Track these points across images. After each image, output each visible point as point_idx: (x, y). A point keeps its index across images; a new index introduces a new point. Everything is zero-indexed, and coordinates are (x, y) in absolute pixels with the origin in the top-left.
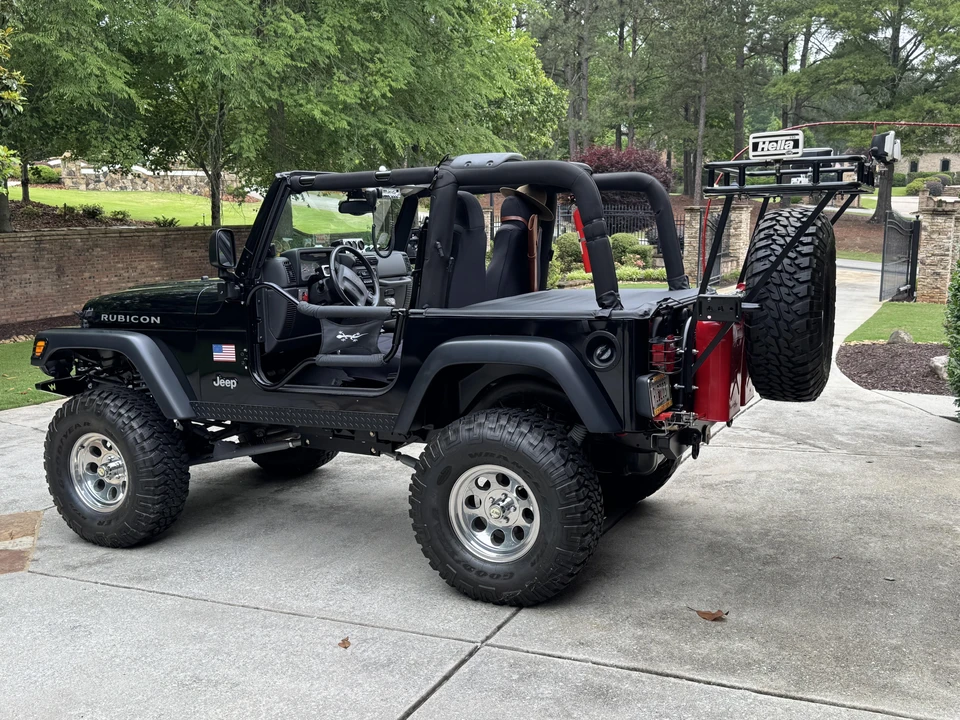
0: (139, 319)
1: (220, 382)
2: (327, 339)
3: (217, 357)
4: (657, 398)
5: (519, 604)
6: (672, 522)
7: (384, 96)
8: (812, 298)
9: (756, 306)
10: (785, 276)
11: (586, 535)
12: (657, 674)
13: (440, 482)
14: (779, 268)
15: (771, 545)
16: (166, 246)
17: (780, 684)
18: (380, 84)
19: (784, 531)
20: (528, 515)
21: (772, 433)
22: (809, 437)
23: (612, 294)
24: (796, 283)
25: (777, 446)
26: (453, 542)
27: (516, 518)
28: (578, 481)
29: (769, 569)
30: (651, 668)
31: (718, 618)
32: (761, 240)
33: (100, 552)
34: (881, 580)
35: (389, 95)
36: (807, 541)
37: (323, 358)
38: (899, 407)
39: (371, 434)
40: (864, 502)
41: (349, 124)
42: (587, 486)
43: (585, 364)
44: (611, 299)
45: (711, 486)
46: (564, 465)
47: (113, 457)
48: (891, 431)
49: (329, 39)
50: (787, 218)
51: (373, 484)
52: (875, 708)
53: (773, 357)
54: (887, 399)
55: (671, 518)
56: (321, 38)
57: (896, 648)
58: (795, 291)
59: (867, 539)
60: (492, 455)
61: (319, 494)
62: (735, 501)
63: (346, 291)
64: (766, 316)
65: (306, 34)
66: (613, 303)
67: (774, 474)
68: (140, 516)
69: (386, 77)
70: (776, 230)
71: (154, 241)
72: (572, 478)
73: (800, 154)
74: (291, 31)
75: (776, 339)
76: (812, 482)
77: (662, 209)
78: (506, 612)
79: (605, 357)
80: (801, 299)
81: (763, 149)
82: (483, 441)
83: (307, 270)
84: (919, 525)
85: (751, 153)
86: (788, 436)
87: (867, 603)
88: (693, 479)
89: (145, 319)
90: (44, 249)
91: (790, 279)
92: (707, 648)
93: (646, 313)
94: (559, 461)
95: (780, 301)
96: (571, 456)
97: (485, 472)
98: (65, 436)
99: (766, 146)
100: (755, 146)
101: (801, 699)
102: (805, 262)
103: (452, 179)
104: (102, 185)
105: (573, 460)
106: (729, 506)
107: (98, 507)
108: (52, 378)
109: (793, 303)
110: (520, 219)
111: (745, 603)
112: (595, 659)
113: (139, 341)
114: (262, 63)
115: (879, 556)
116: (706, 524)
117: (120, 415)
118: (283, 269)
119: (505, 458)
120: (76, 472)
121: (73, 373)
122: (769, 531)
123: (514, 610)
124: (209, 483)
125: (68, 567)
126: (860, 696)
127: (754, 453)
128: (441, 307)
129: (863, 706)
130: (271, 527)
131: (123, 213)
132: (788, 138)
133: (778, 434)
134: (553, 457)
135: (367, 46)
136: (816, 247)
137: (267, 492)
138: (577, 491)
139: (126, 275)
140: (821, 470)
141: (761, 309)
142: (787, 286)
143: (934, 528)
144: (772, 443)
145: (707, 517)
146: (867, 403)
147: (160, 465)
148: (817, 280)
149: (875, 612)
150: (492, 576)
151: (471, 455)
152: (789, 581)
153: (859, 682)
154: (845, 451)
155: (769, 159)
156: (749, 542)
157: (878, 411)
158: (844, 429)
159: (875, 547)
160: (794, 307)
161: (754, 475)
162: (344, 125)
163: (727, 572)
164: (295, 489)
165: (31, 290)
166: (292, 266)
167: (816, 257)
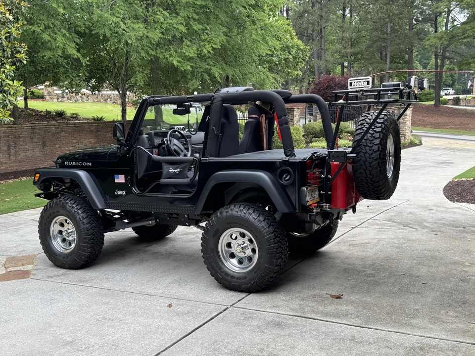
0: (82, 164)
1: (118, 192)
2: (165, 172)
3: (117, 180)
4: (311, 197)
5: (249, 291)
6: (330, 260)
7: (209, 52)
8: (380, 151)
9: (355, 155)
10: (368, 141)
11: (278, 259)
12: (305, 318)
13: (214, 236)
14: (365, 138)
15: (374, 269)
16: (98, 131)
17: (359, 322)
18: (207, 46)
19: (382, 264)
20: (254, 251)
21: (392, 222)
22: (410, 224)
23: (290, 150)
24: (373, 145)
25: (392, 228)
26: (220, 263)
27: (249, 252)
28: (275, 235)
29: (369, 279)
30: (303, 316)
31: (338, 297)
32: (359, 125)
33: (63, 271)
34: (421, 283)
35: (212, 52)
36: (392, 268)
37: (163, 181)
38: (464, 210)
39: (186, 216)
40: (426, 252)
41: (192, 67)
42: (279, 237)
43: (279, 182)
44: (290, 152)
45: (354, 245)
46: (268, 227)
47: (70, 227)
48: (454, 221)
49: (181, 24)
50: (372, 115)
51: (191, 244)
52: (397, 331)
53: (364, 178)
54: (460, 206)
55: (330, 258)
56: (177, 24)
57: (417, 310)
58: (372, 148)
59: (420, 267)
60: (237, 223)
61: (165, 248)
62: (363, 251)
63: (175, 150)
64: (360, 160)
65: (170, 21)
66: (291, 154)
67: (387, 240)
68: (82, 254)
69: (210, 43)
70: (366, 121)
71: (92, 128)
72: (272, 233)
73: (370, 87)
74: (162, 20)
75: (365, 170)
76: (404, 243)
77: (323, 111)
78: (244, 295)
79: (287, 178)
80: (376, 152)
81: (354, 85)
82: (233, 217)
83: (157, 141)
84: (448, 262)
85: (349, 87)
86: (400, 223)
87: (411, 293)
88: (347, 242)
89: (85, 164)
90: (36, 133)
91: (370, 143)
92: (330, 308)
93: (305, 159)
94: (266, 225)
95: (366, 153)
96: (272, 224)
97: (235, 231)
98: (48, 218)
99: (355, 84)
100: (351, 84)
101: (366, 328)
102: (377, 135)
103: (220, 99)
104: (65, 99)
105: (273, 225)
106: (359, 253)
107: (62, 250)
108: (42, 192)
109: (372, 154)
110: (256, 116)
111: (353, 292)
112: (278, 312)
113: (82, 174)
114: (147, 37)
115: (423, 274)
116: (346, 261)
117: (73, 207)
118: (146, 140)
119: (243, 225)
120: (53, 233)
121: (52, 190)
122: (375, 264)
123: (247, 294)
124: (114, 243)
125: (49, 277)
126: (393, 327)
127: (380, 231)
128: (216, 157)
129: (392, 330)
130: (142, 261)
131: (76, 114)
132: (365, 80)
133: (396, 222)
134: (263, 224)
135: (201, 27)
136: (383, 129)
137: (141, 247)
138: (274, 239)
139: (78, 146)
140: (410, 238)
141: (357, 156)
142: (369, 146)
143: (455, 263)
144: (391, 226)
145: (347, 258)
146: (448, 209)
147: (91, 230)
148: (383, 143)
149: (412, 297)
150: (237, 278)
151: (227, 223)
152: (377, 283)
153: (394, 322)
154: (426, 230)
155: (358, 89)
156: (363, 268)
157: (451, 212)
158: (430, 220)
159: (423, 271)
160: (373, 156)
161: (377, 240)
162: (189, 68)
163: (349, 280)
164: (155, 245)
165: (29, 154)
166: (150, 139)
167: (383, 133)
